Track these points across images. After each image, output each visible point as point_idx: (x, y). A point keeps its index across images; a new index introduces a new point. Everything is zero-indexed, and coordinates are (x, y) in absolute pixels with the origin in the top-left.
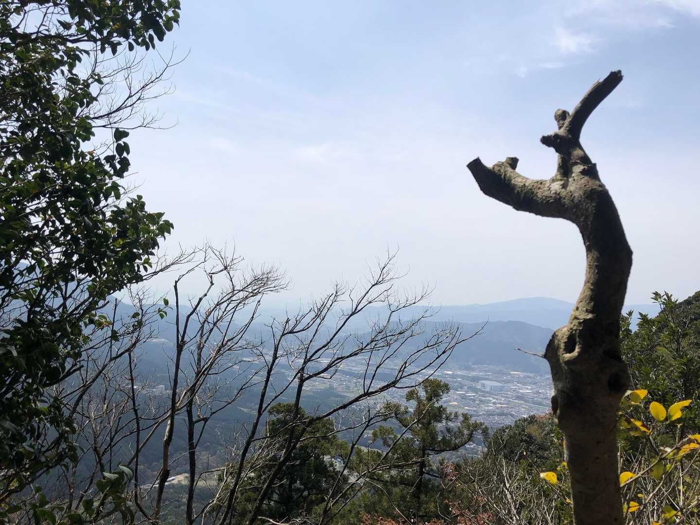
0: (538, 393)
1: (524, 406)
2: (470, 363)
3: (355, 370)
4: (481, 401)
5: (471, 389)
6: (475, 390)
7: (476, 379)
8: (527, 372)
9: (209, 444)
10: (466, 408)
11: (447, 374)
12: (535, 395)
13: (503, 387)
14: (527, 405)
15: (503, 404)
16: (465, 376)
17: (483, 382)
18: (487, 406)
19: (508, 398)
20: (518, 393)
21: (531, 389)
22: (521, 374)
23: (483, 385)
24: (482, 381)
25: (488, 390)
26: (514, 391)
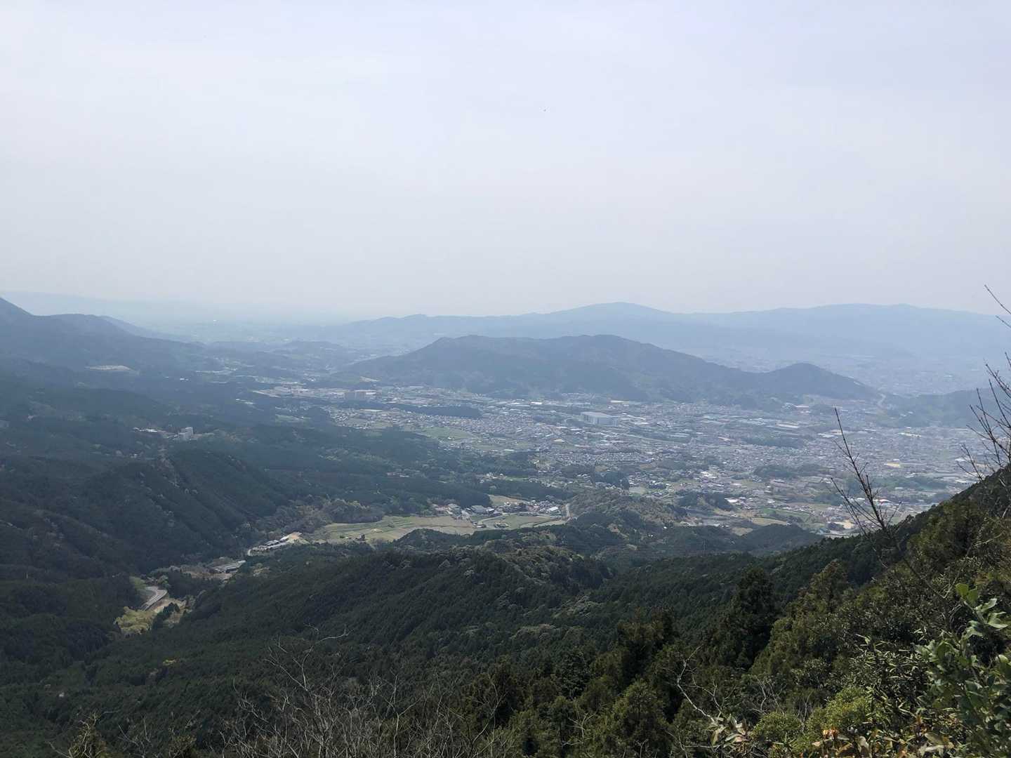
0: (656, 425)
1: (643, 441)
2: (557, 391)
3: (416, 404)
4: (589, 436)
5: (571, 422)
6: (578, 424)
7: (576, 411)
8: (632, 400)
9: (310, 496)
10: (577, 445)
11: (537, 406)
12: (654, 428)
13: (612, 419)
14: (647, 440)
15: (619, 440)
16: (559, 407)
17: (586, 413)
18: (600, 443)
19: (620, 432)
20: (632, 425)
21: (647, 421)
22: (626, 404)
23: (586, 418)
24: (584, 413)
25: (594, 423)
26: (626, 423)
